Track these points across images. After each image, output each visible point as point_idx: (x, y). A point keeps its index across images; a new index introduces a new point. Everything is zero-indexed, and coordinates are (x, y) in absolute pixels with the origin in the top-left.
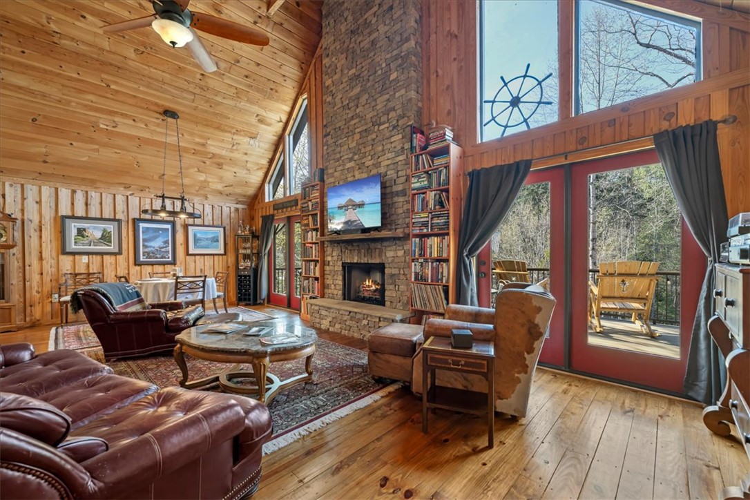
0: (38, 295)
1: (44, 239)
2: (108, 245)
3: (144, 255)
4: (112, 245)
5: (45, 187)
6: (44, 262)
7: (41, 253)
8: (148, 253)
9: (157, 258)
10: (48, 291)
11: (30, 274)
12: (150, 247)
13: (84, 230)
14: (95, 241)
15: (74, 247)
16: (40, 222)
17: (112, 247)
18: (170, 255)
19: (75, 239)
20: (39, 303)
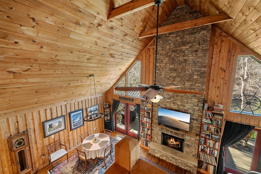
0: (37, 158)
1: (36, 134)
2: (61, 127)
3: (73, 126)
4: (62, 126)
5: (35, 112)
6: (38, 144)
7: (36, 140)
8: (75, 125)
9: (78, 125)
10: (41, 155)
11: (33, 151)
12: (75, 122)
13: (52, 124)
14: (56, 127)
15: (48, 133)
16: (34, 128)
17: (62, 127)
18: (82, 123)
19: (49, 130)
20: (37, 161)
